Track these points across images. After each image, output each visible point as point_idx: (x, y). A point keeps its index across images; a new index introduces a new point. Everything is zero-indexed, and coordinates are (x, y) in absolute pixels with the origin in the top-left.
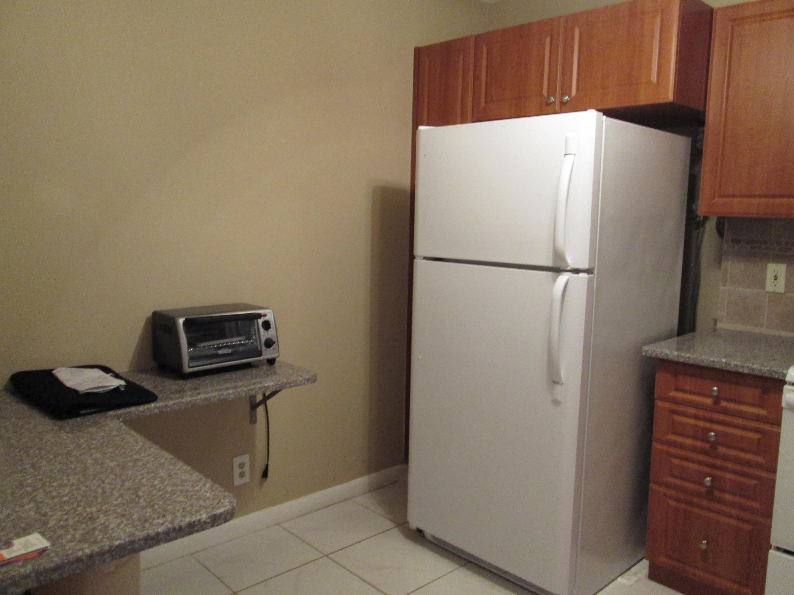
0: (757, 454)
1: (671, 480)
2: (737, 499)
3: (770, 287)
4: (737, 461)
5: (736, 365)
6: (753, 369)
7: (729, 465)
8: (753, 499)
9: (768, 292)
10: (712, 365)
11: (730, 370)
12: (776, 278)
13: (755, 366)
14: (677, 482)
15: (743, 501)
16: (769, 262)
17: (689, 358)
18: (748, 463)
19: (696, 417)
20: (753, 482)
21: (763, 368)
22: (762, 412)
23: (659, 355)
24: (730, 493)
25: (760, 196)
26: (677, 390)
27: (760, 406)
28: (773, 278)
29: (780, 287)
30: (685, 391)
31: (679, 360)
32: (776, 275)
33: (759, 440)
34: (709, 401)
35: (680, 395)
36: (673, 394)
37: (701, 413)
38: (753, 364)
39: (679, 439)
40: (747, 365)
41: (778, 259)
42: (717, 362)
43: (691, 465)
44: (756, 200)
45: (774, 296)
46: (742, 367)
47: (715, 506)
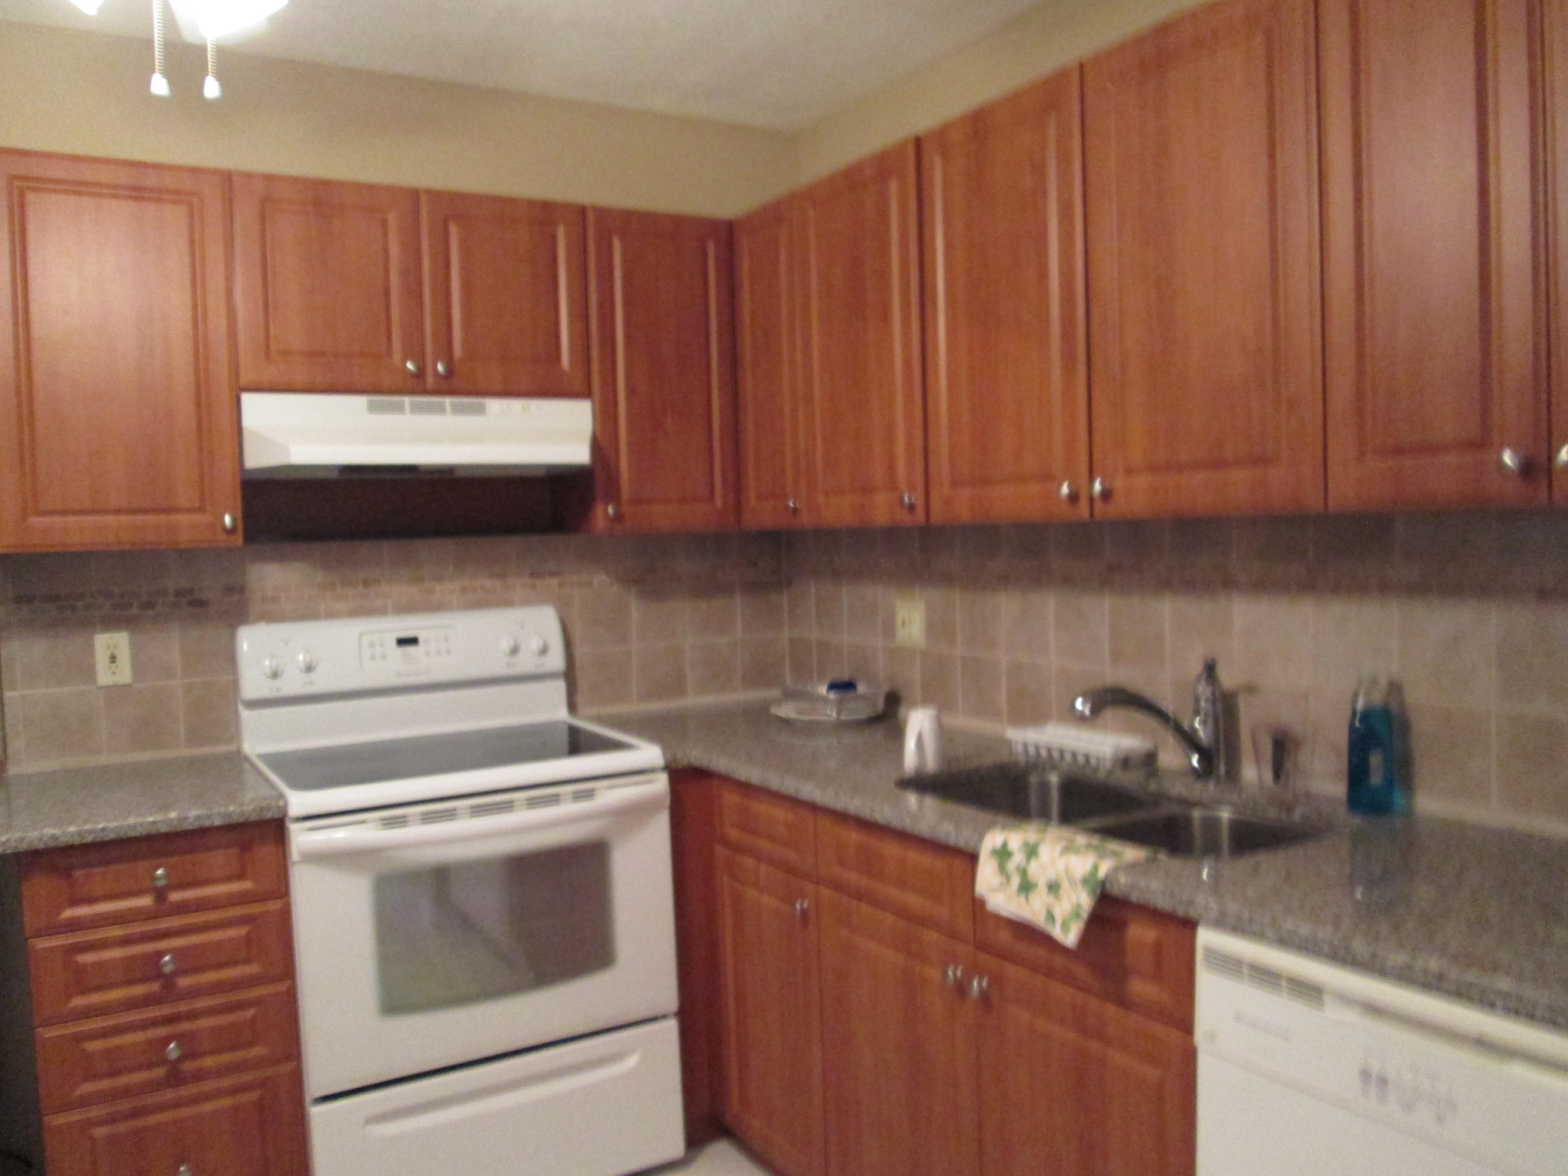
0: (247, 961)
1: (89, 1088)
2: (227, 1057)
3: (105, 677)
4: (219, 988)
5: (198, 818)
6: (229, 815)
7: (203, 1003)
8: (251, 1044)
9: (102, 688)
10: (153, 830)
11: (190, 827)
12: (113, 659)
13: (231, 808)
14: (105, 1084)
15: (239, 1055)
16: (95, 632)
17: (103, 829)
18: (236, 985)
19: (126, 941)
20: (249, 1013)
21: (245, 808)
22: (246, 885)
23: (35, 843)
24: (212, 1053)
25: (118, 512)
26: (75, 902)
27: (241, 876)
28: (108, 660)
29: (124, 674)
30: (91, 900)
31: (85, 841)
32: (112, 654)
33: (248, 933)
34: (145, 901)
35: (83, 911)
36: (68, 913)
37: (137, 929)
38: (226, 806)
39: (96, 998)
40: (216, 810)
41: (111, 623)
42: (163, 822)
43: (128, 1039)
44: (111, 519)
45: (116, 693)
46: (209, 816)
47: (186, 1091)
